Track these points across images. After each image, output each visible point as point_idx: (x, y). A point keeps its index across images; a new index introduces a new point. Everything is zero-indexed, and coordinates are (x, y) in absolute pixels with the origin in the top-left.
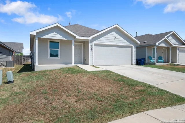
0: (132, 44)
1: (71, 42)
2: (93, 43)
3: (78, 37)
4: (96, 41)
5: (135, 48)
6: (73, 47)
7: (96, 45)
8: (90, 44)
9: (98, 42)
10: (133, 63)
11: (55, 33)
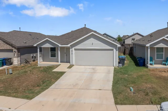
0: (113, 47)
1: (58, 48)
2: (73, 48)
3: (60, 45)
4: (75, 47)
5: (117, 51)
6: (59, 52)
7: (75, 50)
8: (70, 49)
9: (77, 47)
10: (114, 65)
11: (47, 44)
